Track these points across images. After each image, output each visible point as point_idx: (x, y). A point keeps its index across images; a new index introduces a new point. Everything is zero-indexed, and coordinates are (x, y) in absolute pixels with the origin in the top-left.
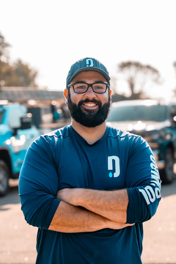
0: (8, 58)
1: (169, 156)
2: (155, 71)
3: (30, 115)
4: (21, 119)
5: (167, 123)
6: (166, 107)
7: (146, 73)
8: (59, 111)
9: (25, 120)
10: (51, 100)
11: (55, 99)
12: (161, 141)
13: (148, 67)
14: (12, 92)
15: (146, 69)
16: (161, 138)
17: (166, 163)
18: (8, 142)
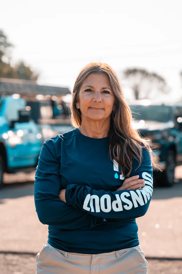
0: (10, 58)
1: (170, 158)
2: (161, 79)
3: (28, 108)
4: (20, 112)
5: (171, 124)
6: (170, 108)
7: (151, 81)
8: (59, 108)
9: (23, 113)
10: (52, 95)
11: (55, 95)
12: (163, 142)
13: (155, 75)
14: (11, 84)
15: (152, 77)
16: (163, 138)
17: (168, 164)
18: (5, 136)
